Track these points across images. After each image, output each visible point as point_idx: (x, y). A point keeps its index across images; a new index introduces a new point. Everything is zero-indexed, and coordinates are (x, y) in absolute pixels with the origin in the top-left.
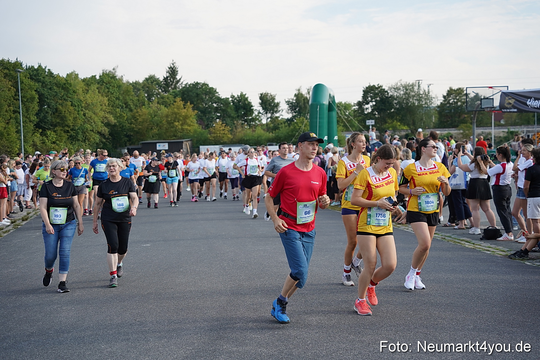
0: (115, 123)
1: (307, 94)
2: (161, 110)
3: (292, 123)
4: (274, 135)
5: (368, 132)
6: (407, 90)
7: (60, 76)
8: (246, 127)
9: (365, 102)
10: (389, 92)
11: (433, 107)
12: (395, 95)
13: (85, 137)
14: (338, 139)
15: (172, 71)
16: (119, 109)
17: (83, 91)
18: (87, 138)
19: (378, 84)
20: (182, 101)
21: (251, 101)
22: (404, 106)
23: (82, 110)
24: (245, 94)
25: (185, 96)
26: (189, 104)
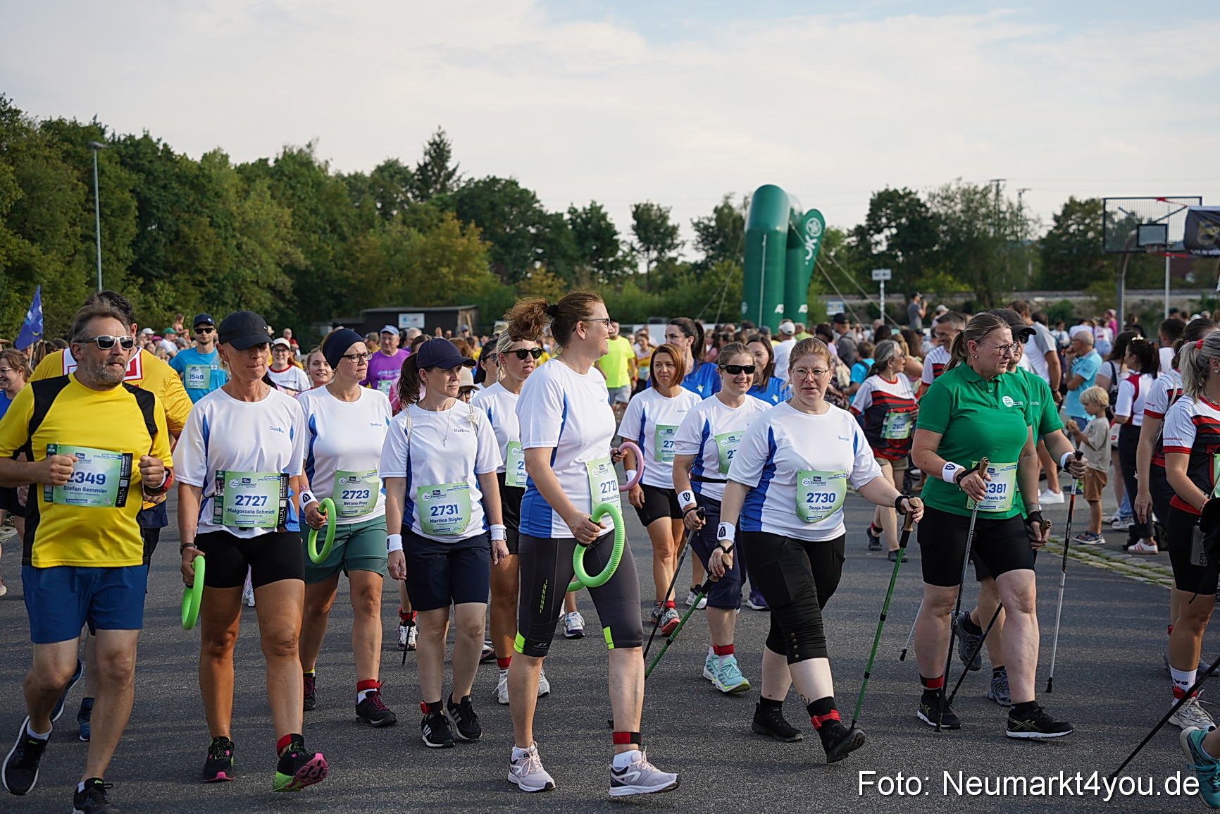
0: (307, 266)
1: (741, 208)
2: (409, 238)
3: (706, 273)
4: (663, 299)
6: (970, 201)
7: (187, 159)
8: (601, 280)
9: (874, 227)
10: (929, 205)
11: (1029, 240)
12: (944, 212)
13: (241, 297)
14: (808, 313)
15: (438, 151)
16: (317, 236)
17: (237, 192)
18: (243, 299)
19: (905, 188)
20: (458, 219)
21: (612, 222)
22: (962, 239)
23: (234, 236)
24: (601, 207)
25: (465, 207)
26: (472, 225)
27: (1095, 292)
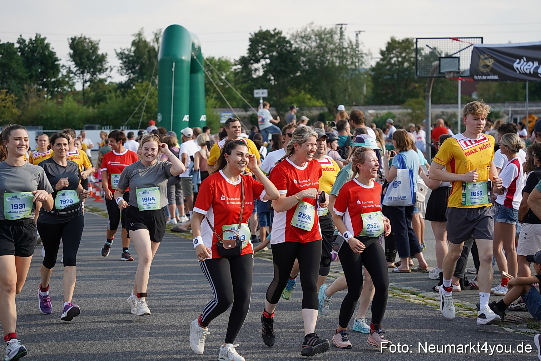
1: (154, 42)
3: (129, 91)
4: (96, 111)
5: (258, 111)
6: (322, 40)
8: (46, 96)
9: (253, 58)
10: (292, 42)
11: (364, 69)
12: (303, 47)
14: (207, 121)
19: (275, 29)
21: (53, 51)
22: (317, 67)
24: (44, 39)
27: (410, 106)
